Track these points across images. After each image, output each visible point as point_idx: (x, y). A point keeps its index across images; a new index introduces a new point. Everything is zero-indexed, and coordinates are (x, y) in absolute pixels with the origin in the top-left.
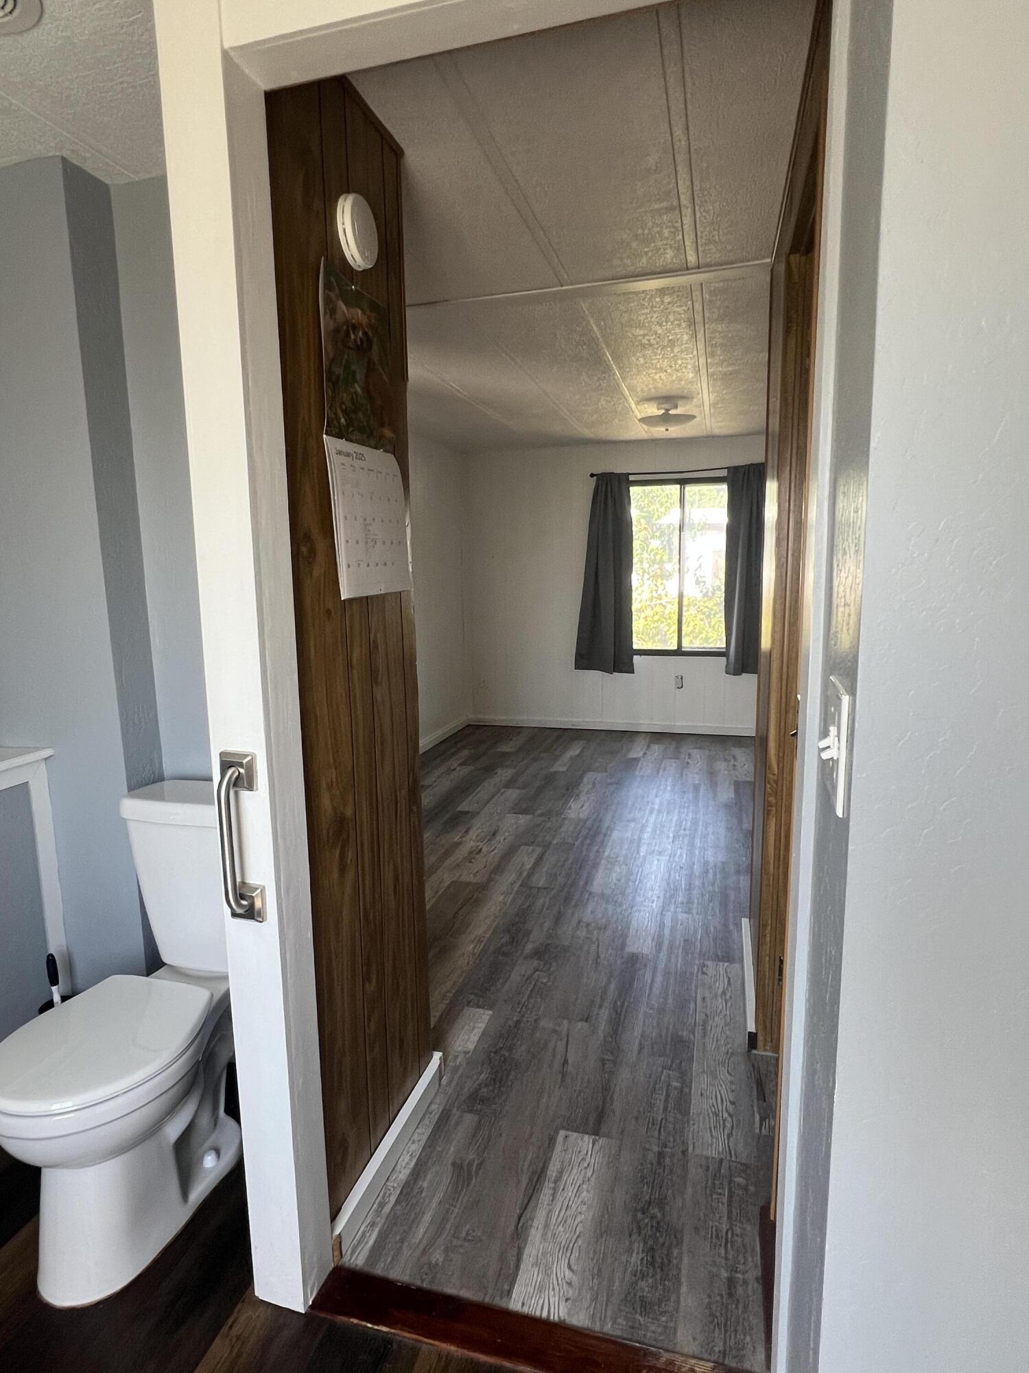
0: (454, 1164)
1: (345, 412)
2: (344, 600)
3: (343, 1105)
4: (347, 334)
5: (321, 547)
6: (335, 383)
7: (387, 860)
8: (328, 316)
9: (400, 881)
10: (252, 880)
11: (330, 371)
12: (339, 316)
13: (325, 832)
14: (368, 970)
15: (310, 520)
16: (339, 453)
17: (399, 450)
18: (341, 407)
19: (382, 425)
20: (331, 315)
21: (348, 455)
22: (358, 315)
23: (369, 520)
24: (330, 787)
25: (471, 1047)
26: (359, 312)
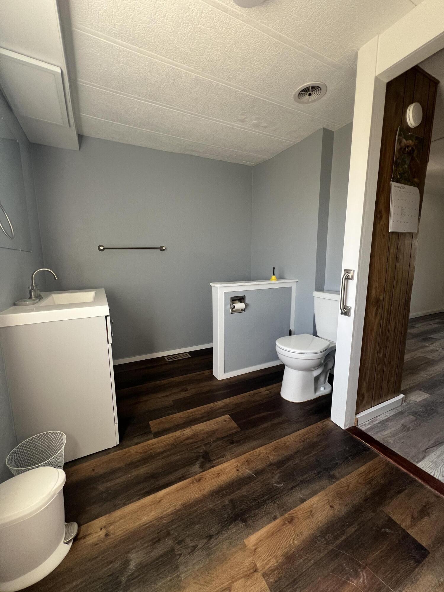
0: (402, 425)
1: (399, 174)
2: (390, 232)
3: (365, 385)
4: (405, 149)
5: (384, 216)
6: (397, 165)
7: (392, 320)
8: (398, 144)
9: (397, 328)
10: (348, 305)
11: (396, 161)
12: (403, 144)
13: (372, 301)
14: (380, 350)
15: (382, 207)
16: (396, 186)
17: (420, 186)
18: (398, 173)
19: (414, 177)
20: (399, 144)
21: (399, 187)
22: (410, 142)
23: (404, 208)
24: (376, 288)
25: (418, 401)
26: (411, 141)
